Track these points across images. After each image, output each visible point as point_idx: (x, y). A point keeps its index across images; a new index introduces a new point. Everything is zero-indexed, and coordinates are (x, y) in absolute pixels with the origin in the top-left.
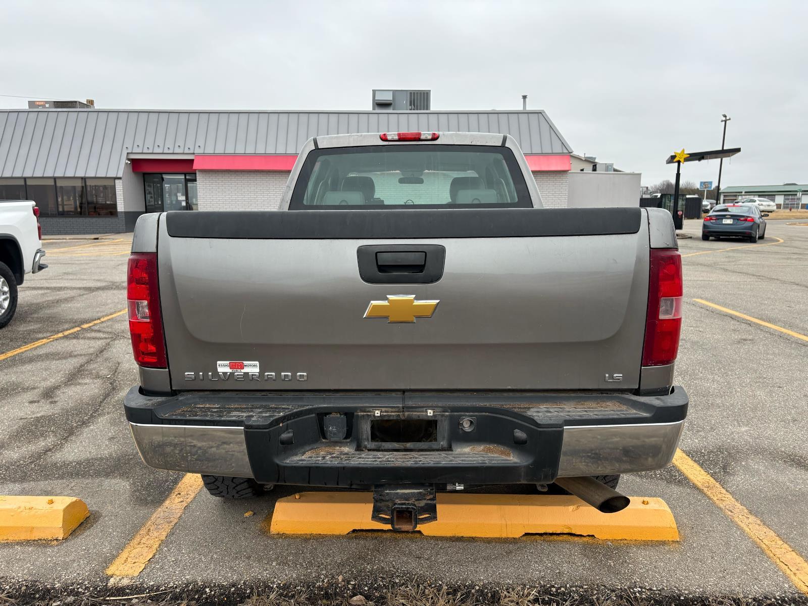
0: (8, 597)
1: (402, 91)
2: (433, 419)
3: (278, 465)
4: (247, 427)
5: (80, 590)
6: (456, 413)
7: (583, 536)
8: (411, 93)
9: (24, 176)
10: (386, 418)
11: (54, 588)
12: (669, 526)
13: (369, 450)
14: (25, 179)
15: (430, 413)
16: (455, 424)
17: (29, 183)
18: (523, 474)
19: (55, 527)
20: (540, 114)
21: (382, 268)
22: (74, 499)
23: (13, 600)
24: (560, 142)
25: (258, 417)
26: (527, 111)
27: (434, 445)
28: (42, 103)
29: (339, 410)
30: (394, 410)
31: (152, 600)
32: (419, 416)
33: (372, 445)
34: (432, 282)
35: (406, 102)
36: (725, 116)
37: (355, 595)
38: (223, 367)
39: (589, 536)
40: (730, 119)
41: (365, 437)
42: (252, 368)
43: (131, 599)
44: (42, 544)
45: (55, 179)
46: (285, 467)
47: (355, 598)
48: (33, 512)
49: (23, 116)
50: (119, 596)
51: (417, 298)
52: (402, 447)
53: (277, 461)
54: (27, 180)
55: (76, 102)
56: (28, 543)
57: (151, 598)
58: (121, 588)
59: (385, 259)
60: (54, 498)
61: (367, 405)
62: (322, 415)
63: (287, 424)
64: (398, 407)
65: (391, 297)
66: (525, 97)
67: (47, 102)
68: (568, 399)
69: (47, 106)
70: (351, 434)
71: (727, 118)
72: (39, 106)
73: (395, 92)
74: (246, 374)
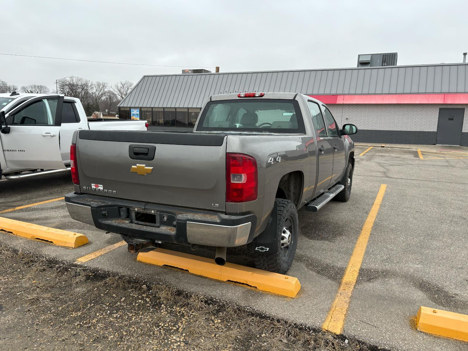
0: (46, 261)
1: (378, 54)
2: (154, 214)
3: (100, 222)
4: (91, 207)
5: (65, 263)
6: (161, 213)
7: (252, 286)
8: (383, 55)
9: (176, 107)
10: (139, 212)
11: (59, 261)
12: (291, 290)
13: (135, 224)
14: (176, 108)
15: (153, 212)
16: (162, 217)
17: (177, 110)
18: (174, 239)
19: (72, 243)
21: (136, 154)
22: (83, 235)
23: (47, 262)
25: (95, 204)
26: (465, 63)
27: (155, 225)
28: (188, 71)
29: (125, 207)
30: (141, 209)
31: (83, 271)
32: (149, 213)
33: (136, 222)
34: (150, 160)
35: (380, 61)
37: (144, 284)
38: (93, 186)
39: (254, 287)
41: (133, 218)
42: (101, 187)
43: (78, 269)
44: (67, 248)
45: (188, 108)
46: (102, 223)
47: (144, 286)
48: (68, 237)
49: (178, 77)
50: (75, 267)
51: (146, 166)
52: (145, 224)
53: (100, 221)
54: (177, 109)
55: (202, 70)
56: (64, 247)
57: (83, 270)
58: (76, 265)
59: (137, 150)
60: (76, 233)
61: (133, 206)
62: (120, 207)
63: (105, 209)
64: (143, 208)
65: (137, 165)
66: (465, 54)
67: (190, 70)
68: (200, 213)
69: (190, 72)
70: (128, 216)
72: (186, 72)
73: (372, 55)
74: (99, 189)
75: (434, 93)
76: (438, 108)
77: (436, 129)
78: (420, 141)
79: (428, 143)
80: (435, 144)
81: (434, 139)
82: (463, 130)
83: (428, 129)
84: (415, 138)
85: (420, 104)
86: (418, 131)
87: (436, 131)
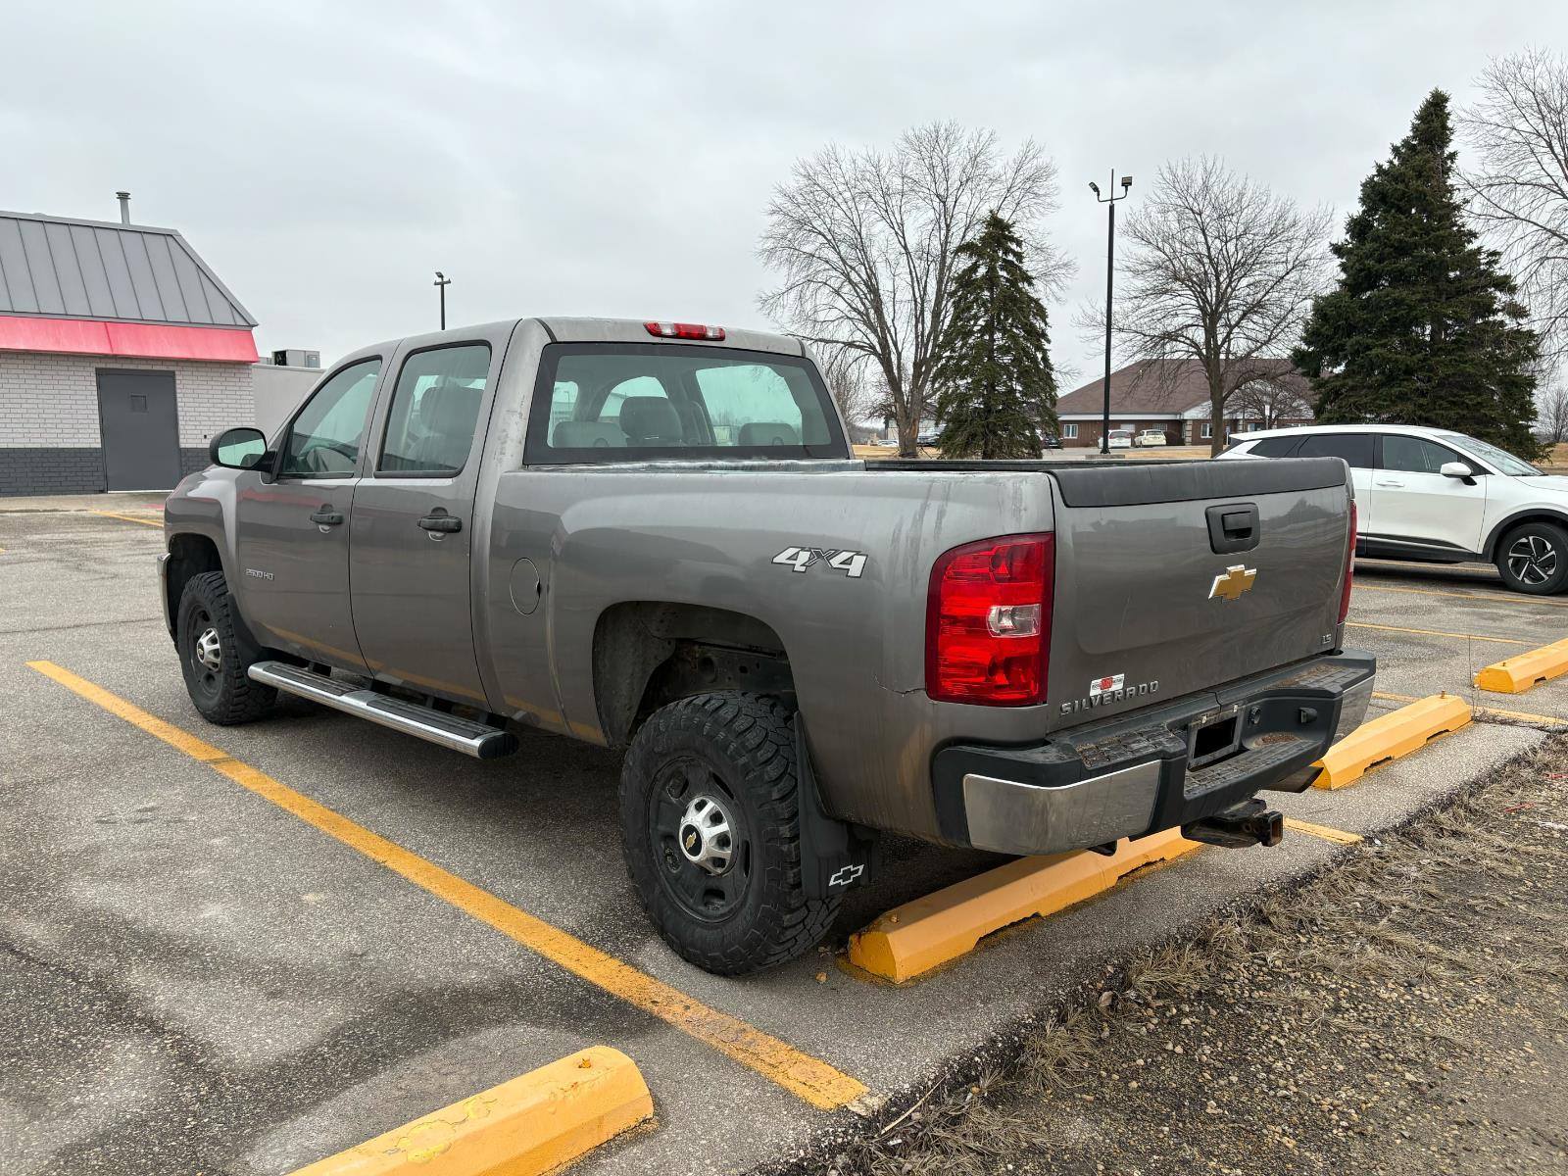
5: (839, 1141)
6: (1249, 705)
15: (1236, 710)
20: (169, 239)
24: (227, 304)
26: (132, 226)
27: (1231, 748)
32: (1228, 715)
33: (1194, 762)
34: (1253, 548)
36: (441, 276)
38: (1095, 690)
40: (449, 282)
43: (911, 1116)
48: (585, 1090)
50: (893, 1120)
51: (1246, 568)
52: (1212, 758)
58: (884, 1110)
59: (1230, 523)
61: (1198, 711)
64: (1217, 708)
65: (1231, 569)
66: (123, 197)
71: (445, 280)
74: (1113, 693)
75: (68, 317)
76: (91, 369)
77: (99, 440)
78: (50, 484)
79: (78, 488)
80: (102, 492)
81: (96, 474)
82: (181, 440)
83: (70, 441)
84: (30, 474)
85: (27, 353)
86: (39, 446)
87: (99, 446)
